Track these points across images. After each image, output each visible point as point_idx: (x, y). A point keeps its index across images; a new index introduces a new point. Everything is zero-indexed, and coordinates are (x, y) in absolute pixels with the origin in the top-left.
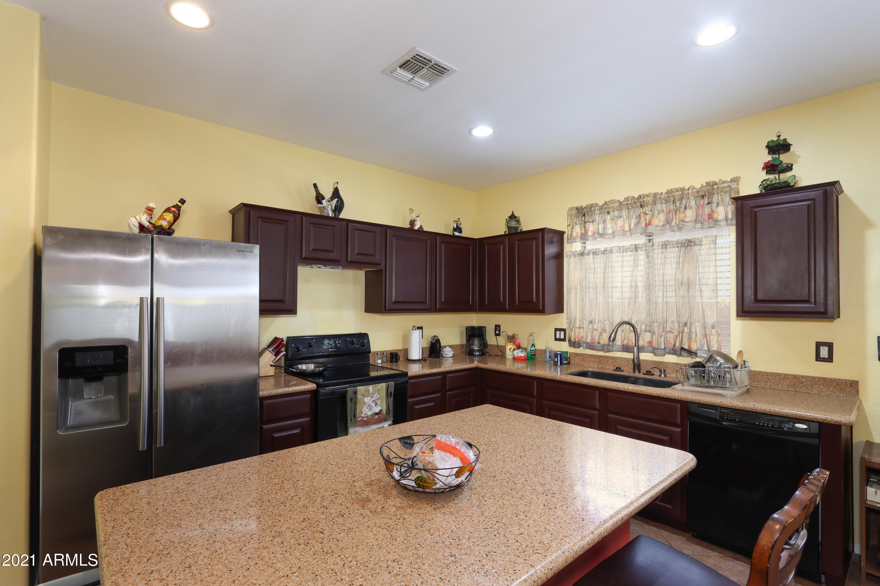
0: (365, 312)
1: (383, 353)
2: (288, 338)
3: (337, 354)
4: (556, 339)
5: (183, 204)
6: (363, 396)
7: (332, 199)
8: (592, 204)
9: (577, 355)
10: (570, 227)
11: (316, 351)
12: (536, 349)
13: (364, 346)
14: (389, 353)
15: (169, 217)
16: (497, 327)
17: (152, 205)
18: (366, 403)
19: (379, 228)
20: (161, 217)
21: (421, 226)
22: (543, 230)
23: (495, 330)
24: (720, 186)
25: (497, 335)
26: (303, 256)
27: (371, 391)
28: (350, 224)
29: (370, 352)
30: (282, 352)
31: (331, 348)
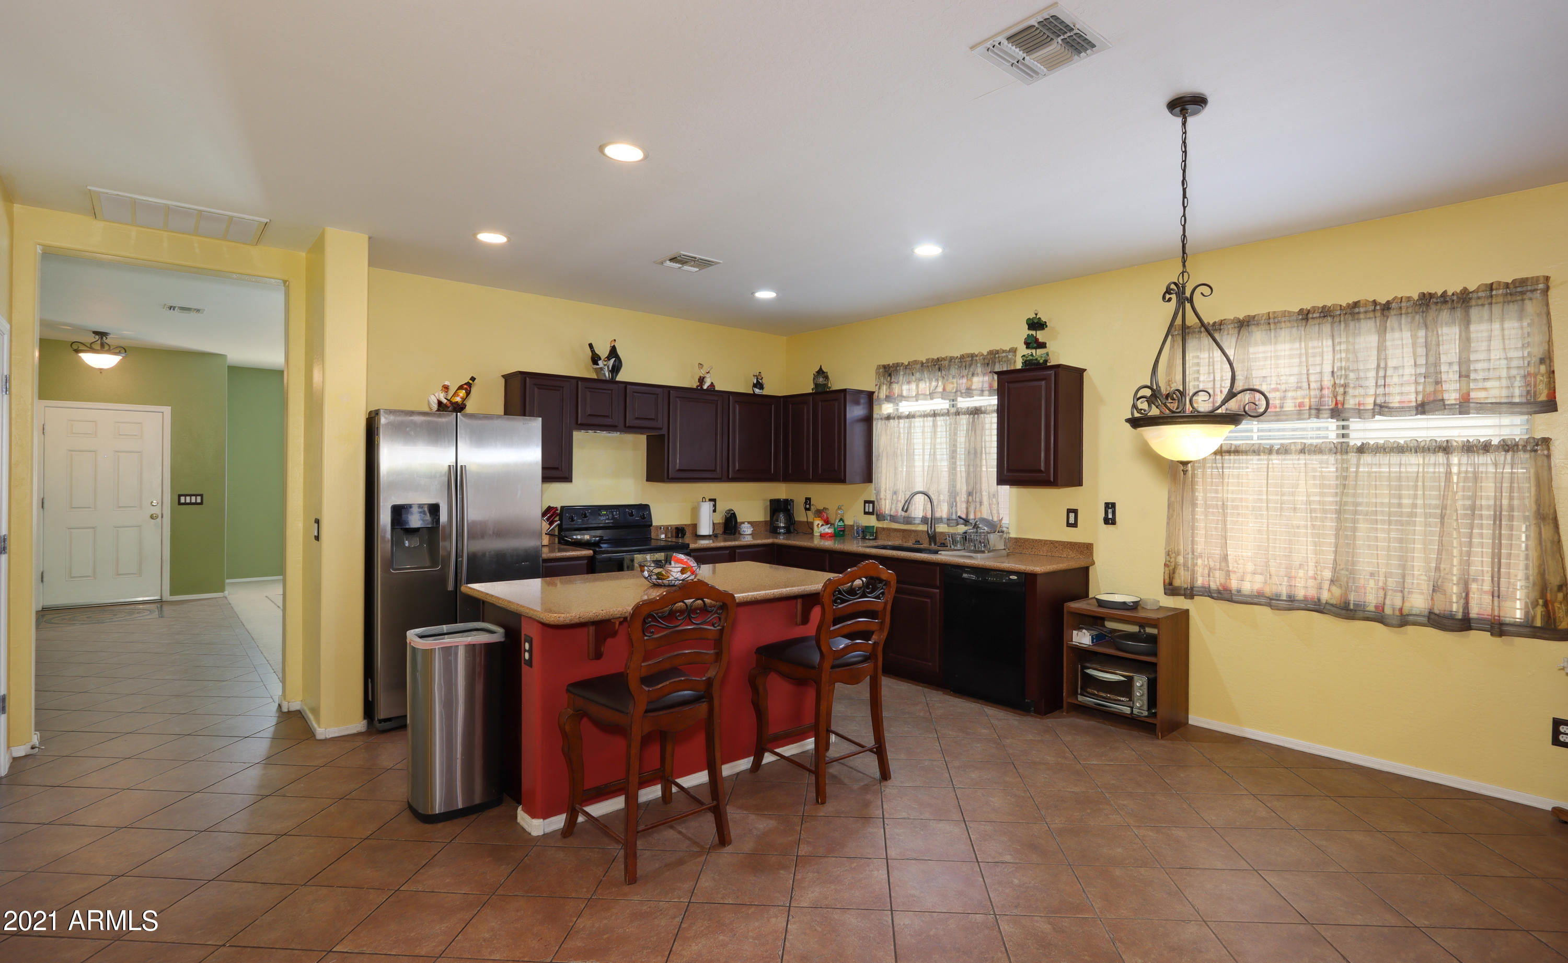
0: (647, 480)
1: (667, 527)
2: (562, 507)
3: (615, 526)
4: (866, 513)
5: (473, 381)
7: (609, 358)
8: (897, 363)
9: (883, 529)
10: (877, 387)
11: (593, 522)
12: (844, 525)
13: (644, 518)
14: (674, 527)
15: (462, 393)
16: (808, 500)
17: (447, 383)
19: (661, 390)
20: (455, 394)
21: (712, 383)
22: (844, 391)
23: (806, 503)
24: (1001, 355)
25: (807, 509)
26: (579, 422)
28: (628, 387)
29: (651, 525)
30: (556, 521)
31: (608, 519)
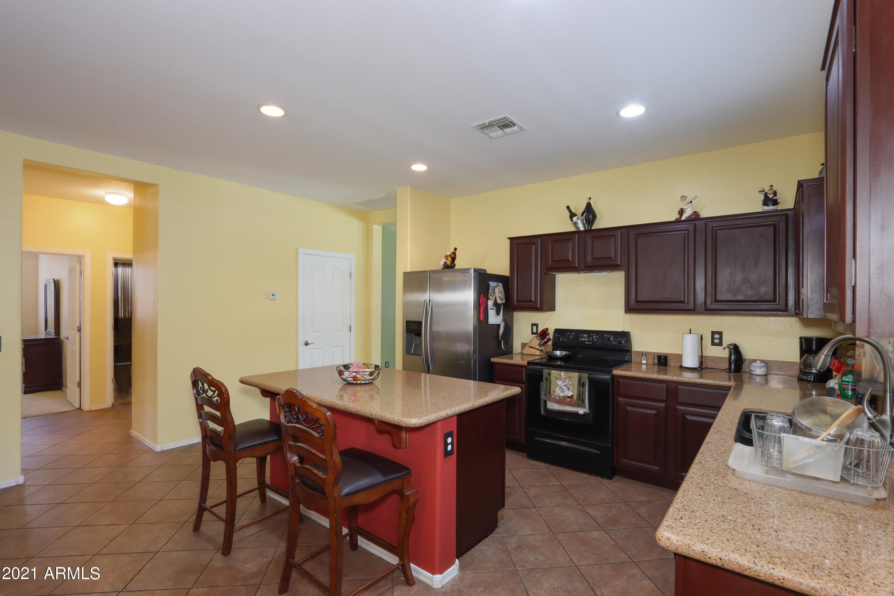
2: (555, 330)
3: (593, 347)
6: (556, 379)
7: (584, 213)
13: (621, 344)
18: (558, 385)
19: (619, 231)
26: (548, 267)
27: (563, 377)
29: (631, 350)
31: (588, 342)
